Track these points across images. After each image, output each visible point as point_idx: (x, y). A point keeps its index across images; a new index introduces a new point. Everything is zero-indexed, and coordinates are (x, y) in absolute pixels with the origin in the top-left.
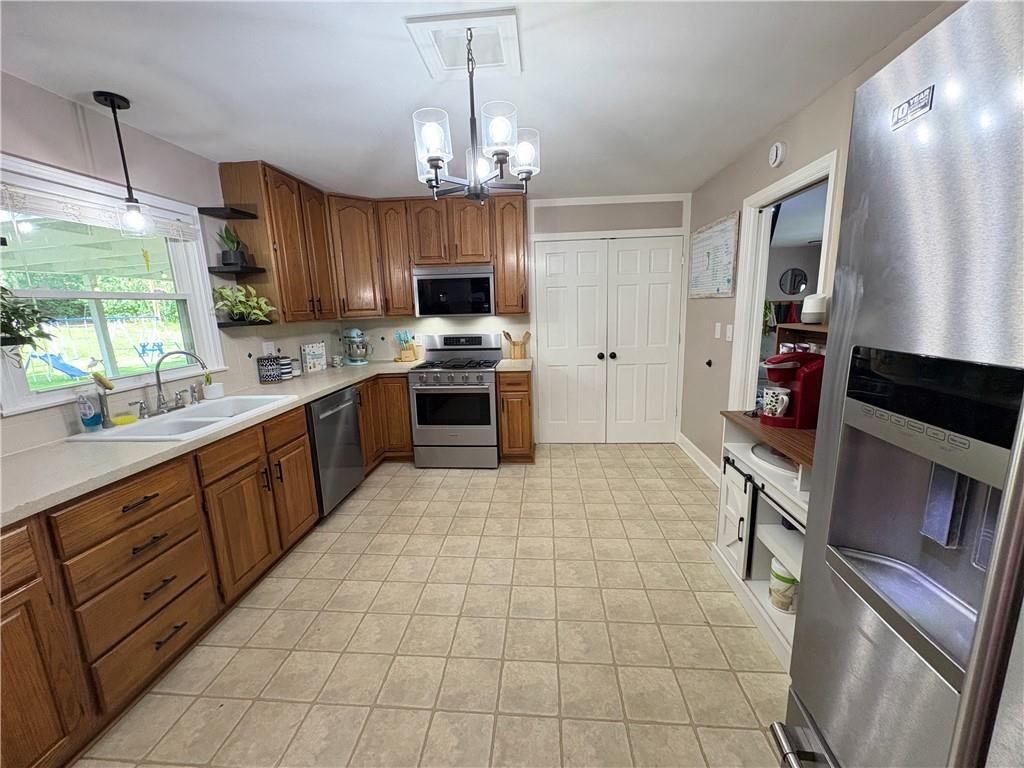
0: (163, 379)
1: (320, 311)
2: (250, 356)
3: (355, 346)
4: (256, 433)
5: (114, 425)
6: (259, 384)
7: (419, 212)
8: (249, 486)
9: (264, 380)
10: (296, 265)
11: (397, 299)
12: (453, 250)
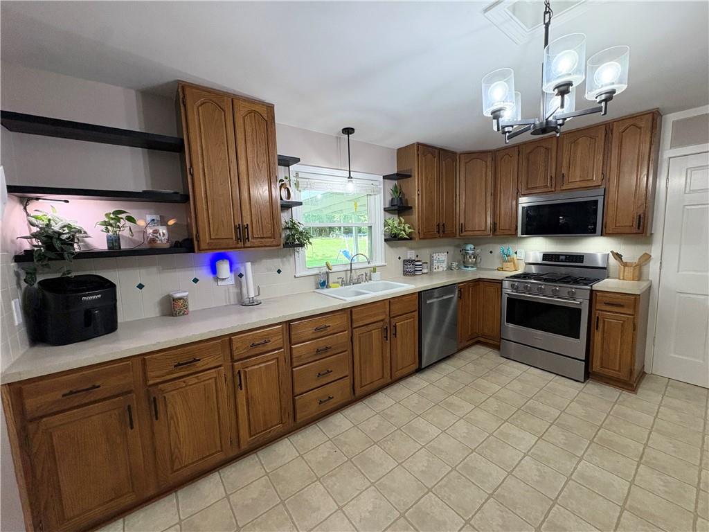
0: (353, 267)
1: (444, 232)
2: (399, 258)
3: (468, 256)
4: (385, 304)
5: (330, 287)
6: (402, 276)
7: (530, 152)
8: (376, 334)
9: (406, 273)
10: (430, 204)
11: (503, 223)
12: (560, 178)
